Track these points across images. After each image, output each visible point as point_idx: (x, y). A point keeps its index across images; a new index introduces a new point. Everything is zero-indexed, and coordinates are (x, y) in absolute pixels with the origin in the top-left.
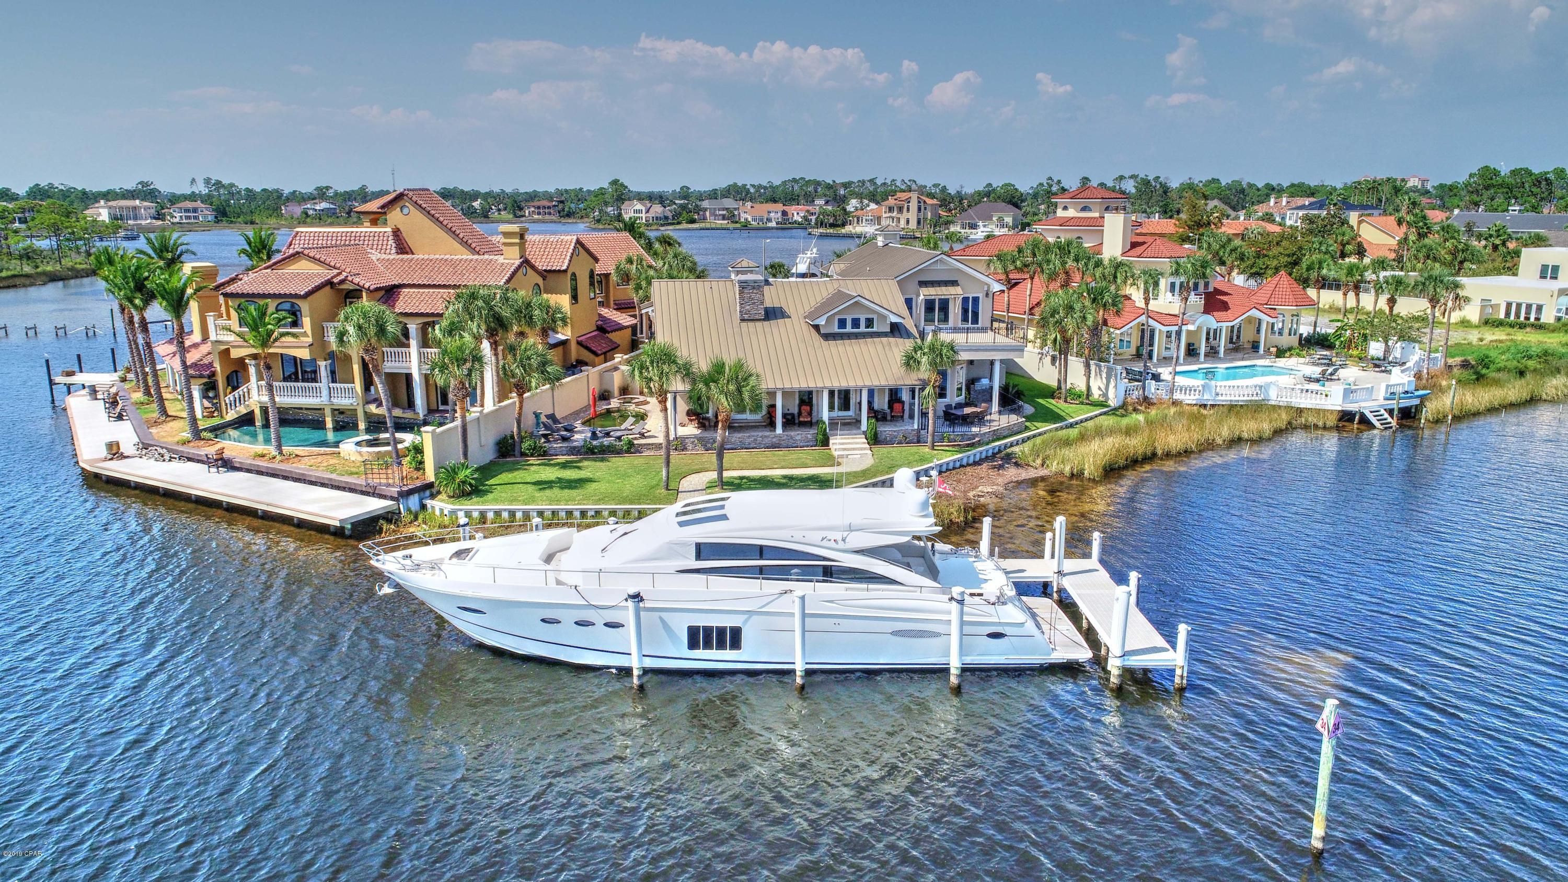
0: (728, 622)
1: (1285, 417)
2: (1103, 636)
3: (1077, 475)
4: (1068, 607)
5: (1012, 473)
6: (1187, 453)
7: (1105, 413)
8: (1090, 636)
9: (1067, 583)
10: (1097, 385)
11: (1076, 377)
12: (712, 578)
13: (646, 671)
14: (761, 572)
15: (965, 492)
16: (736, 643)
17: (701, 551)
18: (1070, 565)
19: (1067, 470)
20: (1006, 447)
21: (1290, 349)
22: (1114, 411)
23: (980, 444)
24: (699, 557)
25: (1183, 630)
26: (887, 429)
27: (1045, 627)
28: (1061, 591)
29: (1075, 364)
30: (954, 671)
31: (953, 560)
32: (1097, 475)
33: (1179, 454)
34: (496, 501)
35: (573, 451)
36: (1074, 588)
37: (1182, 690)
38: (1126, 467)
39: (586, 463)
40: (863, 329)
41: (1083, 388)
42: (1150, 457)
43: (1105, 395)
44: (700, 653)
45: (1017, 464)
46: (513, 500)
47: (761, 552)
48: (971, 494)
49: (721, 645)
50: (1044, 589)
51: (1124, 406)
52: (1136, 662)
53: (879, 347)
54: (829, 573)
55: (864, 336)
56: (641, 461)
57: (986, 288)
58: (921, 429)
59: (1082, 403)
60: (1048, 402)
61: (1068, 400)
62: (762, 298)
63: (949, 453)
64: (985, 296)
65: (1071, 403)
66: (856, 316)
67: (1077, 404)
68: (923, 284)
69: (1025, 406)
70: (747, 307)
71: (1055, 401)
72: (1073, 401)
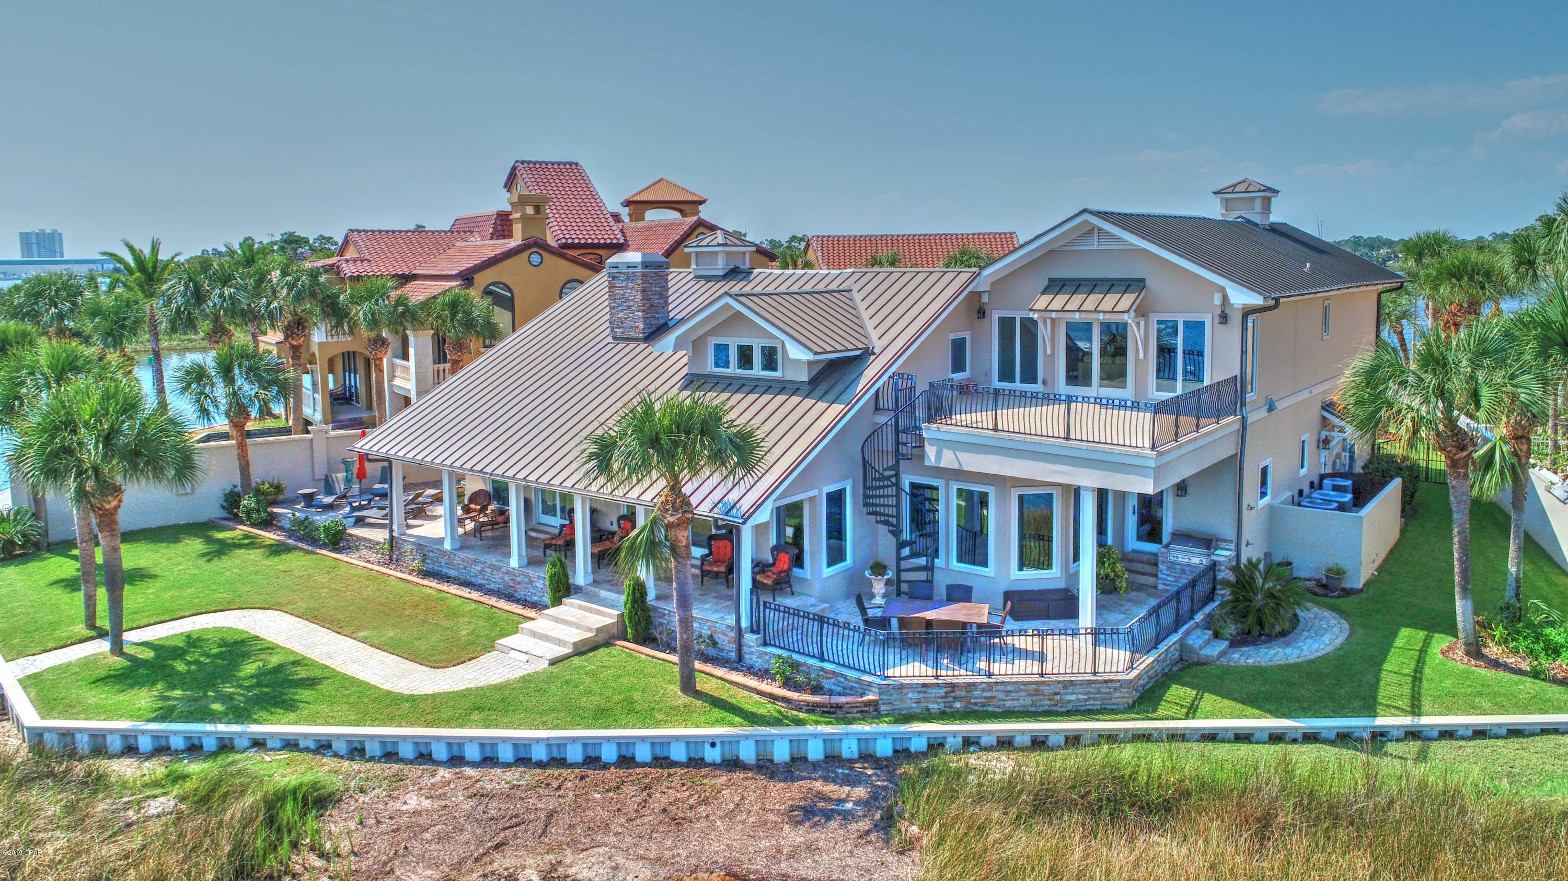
40: (757, 371)
55: (756, 386)
57: (1217, 300)
58: (752, 631)
59: (1536, 674)
60: (1427, 643)
61: (1493, 650)
62: (639, 297)
63: (717, 713)
64: (1217, 319)
65: (1495, 664)
66: (746, 342)
67: (1520, 672)
68: (1056, 286)
69: (1319, 633)
70: (621, 315)
71: (1444, 646)
72: (1511, 660)
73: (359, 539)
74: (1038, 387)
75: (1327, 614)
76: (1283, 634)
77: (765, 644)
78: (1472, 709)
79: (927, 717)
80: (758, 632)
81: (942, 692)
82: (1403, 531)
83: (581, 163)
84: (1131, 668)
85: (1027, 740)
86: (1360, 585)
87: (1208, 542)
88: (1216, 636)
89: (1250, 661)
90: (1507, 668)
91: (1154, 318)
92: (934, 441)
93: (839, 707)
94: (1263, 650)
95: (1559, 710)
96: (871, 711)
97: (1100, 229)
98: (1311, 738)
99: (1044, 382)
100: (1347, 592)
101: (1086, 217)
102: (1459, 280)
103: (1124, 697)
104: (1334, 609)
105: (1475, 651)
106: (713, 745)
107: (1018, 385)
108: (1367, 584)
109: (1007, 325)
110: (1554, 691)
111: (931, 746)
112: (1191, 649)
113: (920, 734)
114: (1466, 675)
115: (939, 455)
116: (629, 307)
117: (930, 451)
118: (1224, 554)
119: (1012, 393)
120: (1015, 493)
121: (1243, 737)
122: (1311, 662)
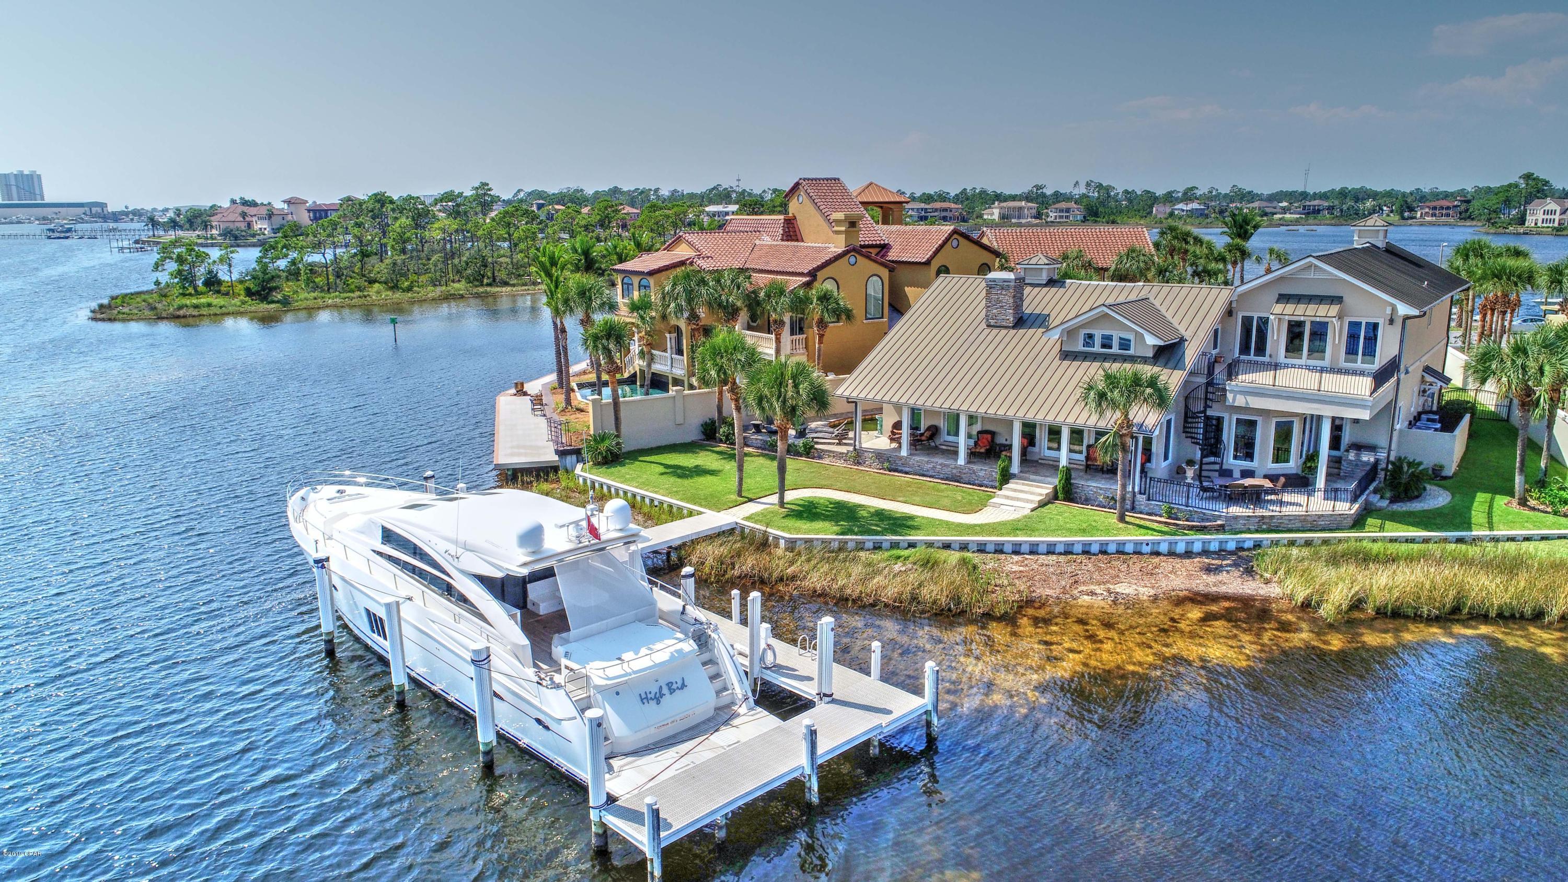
3: (1310, 607)
14: (414, 571)
15: (1079, 583)
19: (1302, 596)
24: (383, 541)
34: (610, 474)
40: (1115, 350)
45: (1248, 570)
47: (416, 551)
48: (1082, 588)
54: (450, 591)
55: (1115, 359)
57: (1389, 311)
58: (1140, 493)
59: (1555, 513)
60: (1492, 500)
61: (1532, 503)
62: (1011, 301)
63: (1143, 531)
64: (1388, 322)
65: (1533, 509)
66: (1107, 333)
67: (1546, 512)
68: (1284, 298)
69: (1435, 497)
70: (995, 311)
71: (1506, 501)
72: (1541, 507)
73: (823, 450)
74: (1266, 359)
75: (1436, 488)
76: (1417, 497)
77: (1149, 499)
78: (1523, 528)
79: (1249, 531)
80: (1144, 494)
81: (1257, 520)
82: (1467, 447)
83: (842, 179)
84: (1350, 509)
85: (1303, 542)
86: (1451, 474)
87: (1372, 448)
88: (1382, 497)
89: (1404, 509)
90: (1539, 510)
91: (1347, 320)
92: (1231, 391)
93: (1205, 527)
94: (1409, 504)
95: (1566, 528)
96: (1221, 529)
97: (1316, 266)
98: (1445, 540)
99: (1270, 356)
100: (1445, 478)
101: (1311, 259)
102: (1500, 279)
103: (1350, 522)
104: (1439, 486)
105: (1523, 502)
106: (1147, 544)
107: (1252, 357)
108: (1455, 474)
109: (1247, 322)
110: (1563, 520)
111: (1255, 546)
112: (1372, 504)
113: (1250, 539)
114: (1519, 514)
115: (1234, 400)
116: (1002, 307)
117: (1230, 396)
118: (1382, 455)
119: (1250, 362)
120: (1274, 420)
121: (1412, 540)
122: (1438, 509)
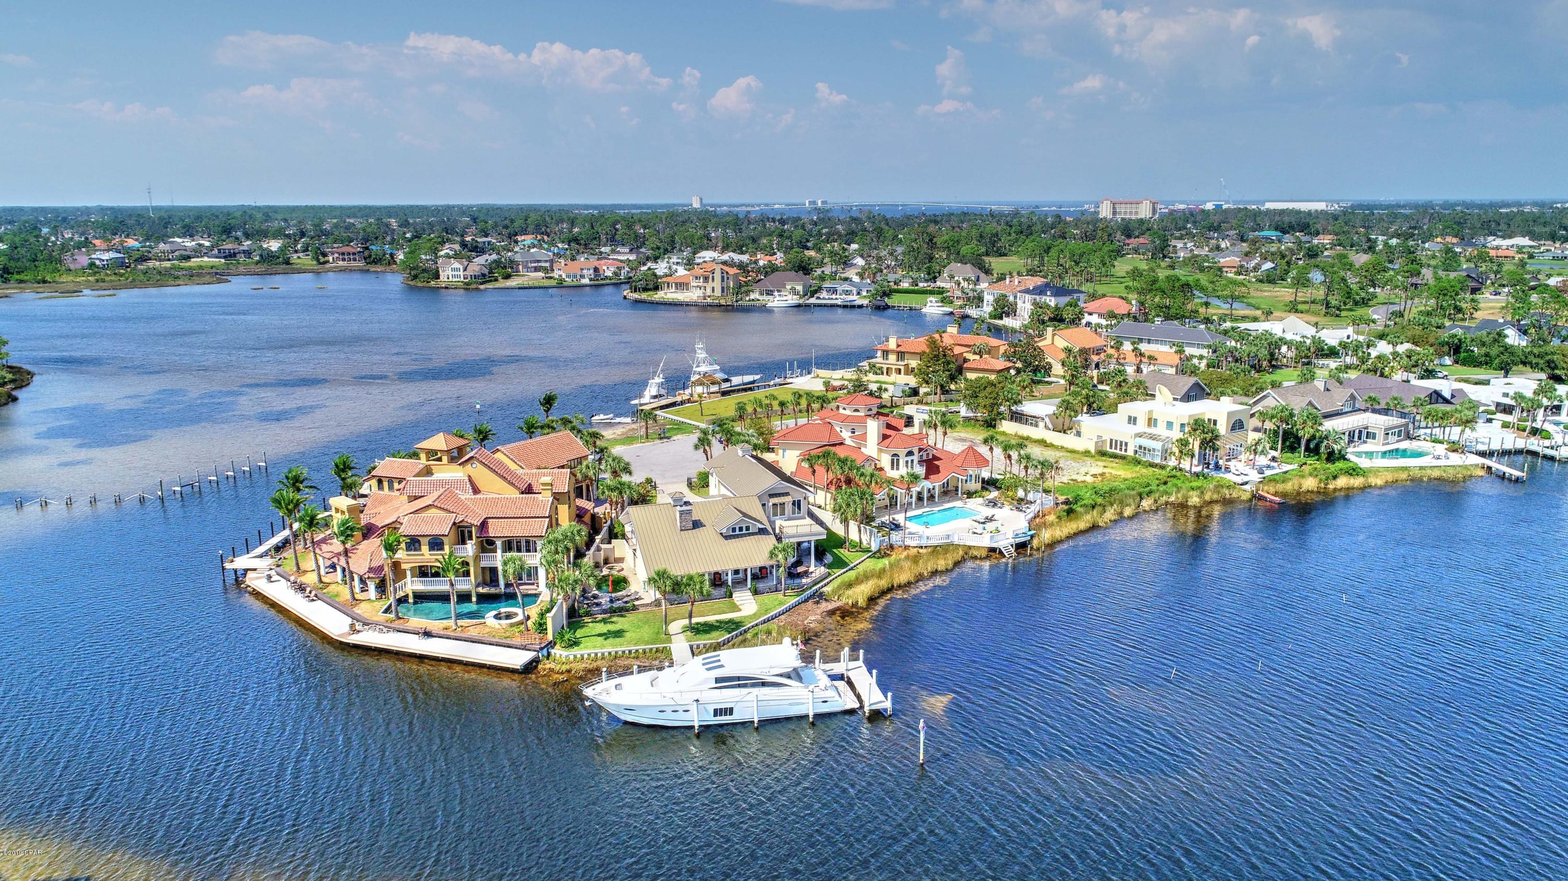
0: (728, 706)
1: (961, 553)
2: (863, 698)
3: (855, 605)
4: (850, 683)
5: (825, 606)
6: (909, 584)
7: (869, 557)
8: (859, 697)
9: (851, 674)
10: (865, 538)
11: (854, 535)
12: (723, 690)
13: (701, 726)
14: (739, 686)
15: (803, 621)
16: (731, 713)
17: (718, 680)
18: (853, 664)
19: (850, 602)
20: (820, 588)
21: (976, 492)
22: (874, 555)
23: (807, 589)
24: (716, 682)
25: (889, 694)
26: (761, 585)
27: (842, 695)
28: (849, 678)
29: (853, 526)
30: (811, 717)
31: (807, 671)
32: (864, 605)
33: (905, 585)
34: (586, 647)
35: (604, 612)
36: (852, 675)
37: (890, 716)
38: (878, 597)
39: (614, 619)
40: (744, 531)
41: (858, 541)
42: (890, 589)
43: (869, 544)
44: (718, 718)
45: (826, 600)
46: (595, 647)
47: (739, 678)
48: (805, 622)
49: (726, 715)
50: (841, 677)
51: (879, 551)
52: (874, 707)
53: (754, 542)
54: (764, 684)
55: (745, 535)
56: (641, 616)
